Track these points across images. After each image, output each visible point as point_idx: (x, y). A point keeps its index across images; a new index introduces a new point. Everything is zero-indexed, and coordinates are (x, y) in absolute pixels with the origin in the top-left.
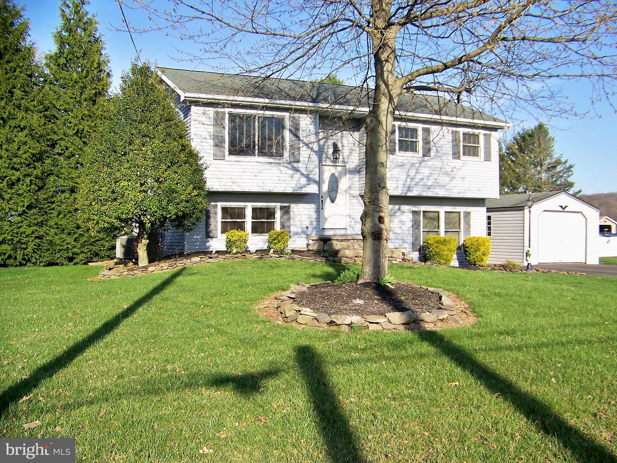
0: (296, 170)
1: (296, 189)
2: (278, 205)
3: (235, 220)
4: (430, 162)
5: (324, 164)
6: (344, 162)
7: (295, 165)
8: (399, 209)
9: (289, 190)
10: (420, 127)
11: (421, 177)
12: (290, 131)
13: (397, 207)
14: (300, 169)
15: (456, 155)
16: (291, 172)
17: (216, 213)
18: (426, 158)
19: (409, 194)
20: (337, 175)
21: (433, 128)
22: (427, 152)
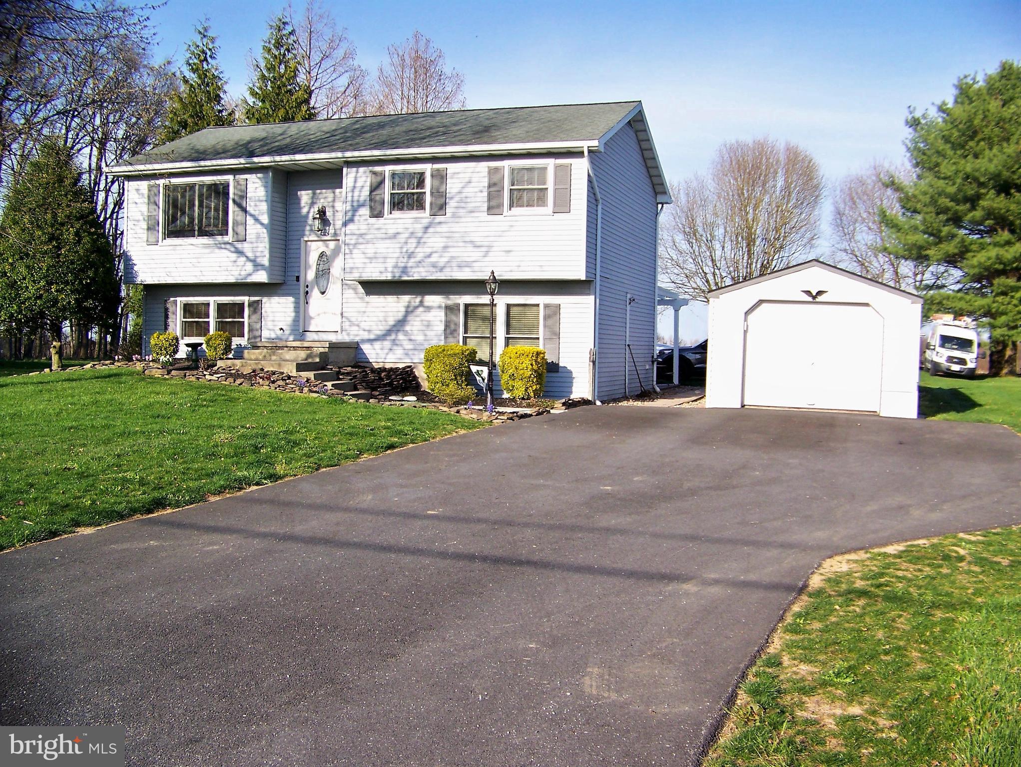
0: (240, 253)
1: (240, 277)
2: (246, 299)
3: (196, 320)
4: (447, 225)
5: (306, 239)
6: (335, 234)
7: (239, 245)
8: (421, 302)
9: (232, 280)
10: (427, 168)
11: (429, 250)
12: (234, 201)
13: (418, 299)
14: (245, 250)
15: (494, 208)
16: (234, 256)
17: (175, 313)
18: (439, 219)
19: (405, 278)
20: (328, 253)
21: (452, 167)
22: (440, 208)
